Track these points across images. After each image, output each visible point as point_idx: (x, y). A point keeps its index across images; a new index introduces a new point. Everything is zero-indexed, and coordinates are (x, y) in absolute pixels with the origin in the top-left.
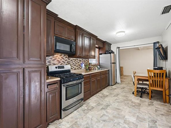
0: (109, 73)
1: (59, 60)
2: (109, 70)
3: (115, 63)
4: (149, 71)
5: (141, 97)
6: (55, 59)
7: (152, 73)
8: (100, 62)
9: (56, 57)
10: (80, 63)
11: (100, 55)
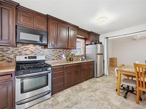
0: (94, 64)
1: (33, 50)
2: (94, 61)
3: (103, 54)
4: (136, 65)
5: (125, 97)
6: (27, 50)
7: (141, 69)
8: (86, 53)
9: (29, 47)
10: (59, 54)
11: (87, 46)
